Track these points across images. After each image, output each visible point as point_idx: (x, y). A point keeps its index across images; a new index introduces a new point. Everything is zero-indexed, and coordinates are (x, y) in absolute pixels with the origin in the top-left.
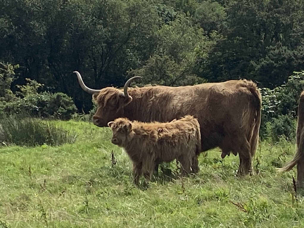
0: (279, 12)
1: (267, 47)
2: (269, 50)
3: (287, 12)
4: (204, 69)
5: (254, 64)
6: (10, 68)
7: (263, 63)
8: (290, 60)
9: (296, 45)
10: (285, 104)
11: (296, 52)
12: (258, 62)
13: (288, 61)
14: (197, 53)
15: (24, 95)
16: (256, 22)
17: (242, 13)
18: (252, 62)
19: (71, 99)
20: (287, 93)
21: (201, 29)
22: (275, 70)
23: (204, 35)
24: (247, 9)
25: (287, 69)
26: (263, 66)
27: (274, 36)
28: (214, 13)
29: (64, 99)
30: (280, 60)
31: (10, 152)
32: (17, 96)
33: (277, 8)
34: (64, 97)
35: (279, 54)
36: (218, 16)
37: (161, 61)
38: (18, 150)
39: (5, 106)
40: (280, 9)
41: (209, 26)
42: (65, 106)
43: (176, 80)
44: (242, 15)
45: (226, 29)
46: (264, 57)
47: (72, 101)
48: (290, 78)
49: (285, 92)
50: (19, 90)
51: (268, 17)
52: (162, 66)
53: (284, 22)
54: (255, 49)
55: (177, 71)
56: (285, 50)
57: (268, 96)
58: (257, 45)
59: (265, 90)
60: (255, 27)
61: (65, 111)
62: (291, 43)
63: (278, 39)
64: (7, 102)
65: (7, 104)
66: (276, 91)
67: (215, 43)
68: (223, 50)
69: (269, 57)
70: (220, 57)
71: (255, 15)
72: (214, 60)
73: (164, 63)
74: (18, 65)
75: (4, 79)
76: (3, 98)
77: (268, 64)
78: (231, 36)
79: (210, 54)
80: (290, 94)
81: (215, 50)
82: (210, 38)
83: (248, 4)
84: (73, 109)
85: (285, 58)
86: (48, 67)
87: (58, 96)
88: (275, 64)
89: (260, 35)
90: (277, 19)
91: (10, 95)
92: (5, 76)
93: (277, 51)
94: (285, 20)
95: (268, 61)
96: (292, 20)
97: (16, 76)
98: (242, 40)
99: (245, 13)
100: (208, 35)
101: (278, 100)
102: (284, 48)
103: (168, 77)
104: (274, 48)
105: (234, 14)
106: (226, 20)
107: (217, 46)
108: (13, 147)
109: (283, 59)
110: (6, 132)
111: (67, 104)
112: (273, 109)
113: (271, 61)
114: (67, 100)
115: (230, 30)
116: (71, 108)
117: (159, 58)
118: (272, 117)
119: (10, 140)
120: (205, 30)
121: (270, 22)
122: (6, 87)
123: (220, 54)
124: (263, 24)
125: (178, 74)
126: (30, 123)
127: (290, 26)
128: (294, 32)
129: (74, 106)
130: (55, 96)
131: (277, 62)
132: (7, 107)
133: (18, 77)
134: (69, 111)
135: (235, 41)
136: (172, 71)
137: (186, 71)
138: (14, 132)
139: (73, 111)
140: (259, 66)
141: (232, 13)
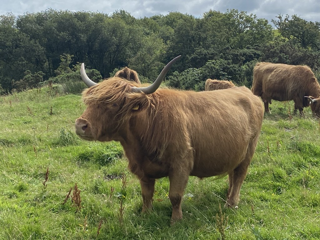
0: (201, 31)
1: (195, 48)
2: (196, 50)
3: (204, 32)
4: (164, 59)
5: (188, 57)
6: (69, 57)
7: (192, 56)
8: (205, 55)
9: (209, 48)
10: (204, 76)
11: (208, 51)
12: (190, 55)
13: (204, 55)
14: (161, 51)
15: (76, 70)
16: (189, 36)
17: (183, 32)
18: (187, 56)
19: (99, 72)
20: (205, 71)
21: (162, 39)
22: (198, 60)
23: (164, 42)
24: (185, 29)
25: (204, 59)
26: (192, 58)
27: (198, 43)
28: (169, 32)
29: (96, 72)
30: (201, 55)
31: (70, 97)
32: (72, 70)
33: (199, 29)
34: (96, 71)
35: (200, 52)
36: (170, 33)
37: (143, 54)
38: (74, 97)
39: (66, 75)
40: (201, 30)
41: (166, 38)
42: (96, 75)
43: (150, 64)
44: (183, 33)
45: (175, 39)
46: (193, 53)
47: (100, 73)
48: (207, 63)
49: (204, 70)
50: (73, 67)
51: (195, 34)
52: (143, 57)
53: (203, 36)
54: (189, 49)
55: (150, 60)
56: (203, 50)
57: (196, 72)
58: (190, 47)
59: (194, 69)
60: (189, 38)
61: (96, 78)
62: (206, 47)
63: (200, 45)
64: (68, 73)
65: (68, 74)
66: (200, 69)
67: (169, 46)
68: (173, 50)
69: (196, 53)
70: (172, 53)
71: (189, 33)
72: (169, 54)
73: (144, 56)
74: (73, 55)
75: (66, 62)
76: (66, 71)
77: (195, 57)
78: (177, 43)
79: (167, 51)
80: (206, 71)
81: (169, 50)
82: (166, 44)
83: (186, 28)
84: (100, 77)
85: (203, 54)
86: (87, 57)
87: (93, 71)
88: (198, 57)
89: (191, 42)
90: (200, 35)
91: (69, 70)
92: (66, 60)
93: (199, 51)
94: (203, 35)
95: (195, 55)
96: (207, 35)
97: (72, 61)
98: (183, 45)
99: (184, 32)
100: (166, 42)
101: (201, 74)
102: (203, 49)
103: (146, 62)
104: (198, 49)
105: (179, 32)
106: (174, 35)
107: (171, 47)
108: (71, 95)
109: (202, 55)
110: (67, 88)
111: (97, 75)
112: (198, 78)
113: (197, 55)
114: (97, 73)
115: (177, 40)
116: (99, 77)
117: (142, 53)
118: (197, 82)
119: (70, 92)
120: (164, 40)
121: (196, 36)
122: (67, 66)
123: (171, 51)
124: (193, 37)
125: (151, 61)
126: (80, 84)
127: (206, 38)
128: (207, 41)
129: (101, 76)
130: (91, 70)
131: (199, 56)
132: (68, 75)
133: (73, 61)
134: (98, 78)
135: (179, 45)
136: (148, 59)
137: (155, 59)
138: (72, 88)
139: (100, 78)
140: (190, 58)
141: (178, 31)
